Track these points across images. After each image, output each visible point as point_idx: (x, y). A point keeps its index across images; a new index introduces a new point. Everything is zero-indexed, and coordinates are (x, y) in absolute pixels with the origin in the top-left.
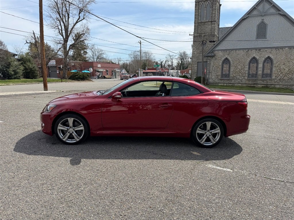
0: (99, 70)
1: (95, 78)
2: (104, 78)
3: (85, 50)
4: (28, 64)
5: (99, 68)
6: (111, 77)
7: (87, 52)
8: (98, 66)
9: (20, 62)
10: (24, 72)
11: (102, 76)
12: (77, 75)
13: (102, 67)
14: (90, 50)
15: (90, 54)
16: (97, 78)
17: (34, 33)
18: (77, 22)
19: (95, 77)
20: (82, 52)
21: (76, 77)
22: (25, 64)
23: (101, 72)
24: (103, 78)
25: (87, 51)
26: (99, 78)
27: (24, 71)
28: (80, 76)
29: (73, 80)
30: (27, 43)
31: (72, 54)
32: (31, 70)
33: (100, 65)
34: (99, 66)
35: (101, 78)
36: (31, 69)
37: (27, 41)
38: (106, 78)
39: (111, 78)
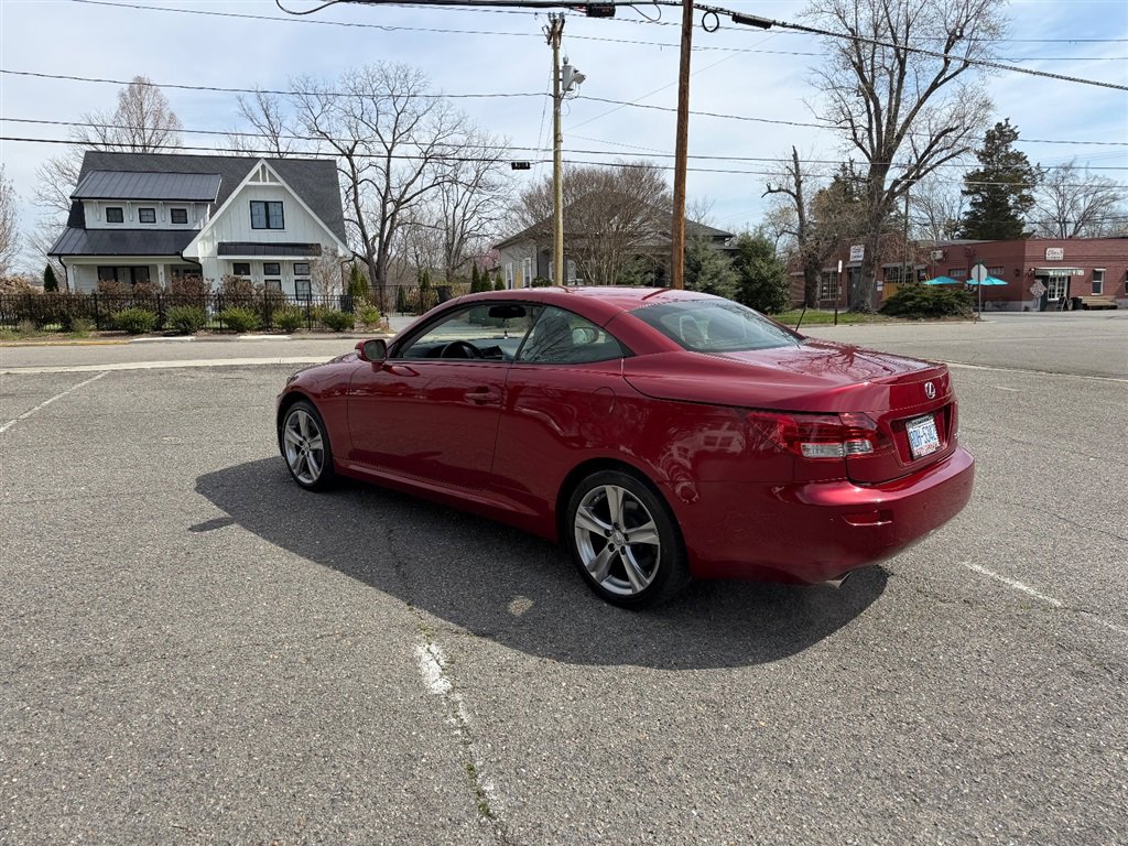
0: (1051, 273)
1: (1027, 309)
2: (1074, 309)
3: (1025, 192)
4: (759, 262)
5: (1055, 263)
6: (1113, 304)
7: (1031, 200)
8: (1049, 257)
9: (732, 259)
10: (739, 293)
11: (1062, 299)
12: (912, 298)
13: (1067, 260)
14: (1050, 191)
15: (1045, 206)
16: (1039, 308)
17: (795, 155)
18: (935, 86)
19: (1024, 304)
20: (1011, 202)
21: (907, 303)
22: (748, 263)
23: (1061, 279)
24: (1066, 308)
25: (1034, 195)
26: (1045, 306)
27: (741, 289)
28: (925, 299)
29: (892, 315)
30: (770, 191)
31: (966, 213)
32: (764, 285)
33: (1058, 250)
34: (1056, 253)
35: (1059, 309)
36: (764, 281)
37: (769, 187)
38: (1086, 307)
39: (1114, 308)
